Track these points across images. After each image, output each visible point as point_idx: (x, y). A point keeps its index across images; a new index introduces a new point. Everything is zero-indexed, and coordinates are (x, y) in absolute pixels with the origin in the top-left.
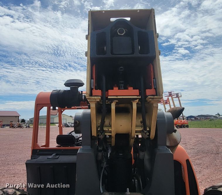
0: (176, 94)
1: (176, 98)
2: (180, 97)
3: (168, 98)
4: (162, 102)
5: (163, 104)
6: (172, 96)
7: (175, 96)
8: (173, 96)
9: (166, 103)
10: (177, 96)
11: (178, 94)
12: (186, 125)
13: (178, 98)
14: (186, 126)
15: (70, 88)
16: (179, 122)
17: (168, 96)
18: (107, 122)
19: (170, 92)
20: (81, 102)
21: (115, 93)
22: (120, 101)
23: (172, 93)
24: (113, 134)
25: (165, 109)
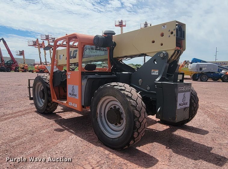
0: (53, 38)
3: (44, 41)
5: (37, 47)
6: (48, 40)
7: (52, 41)
9: (41, 47)
11: (55, 38)
19: (48, 35)
23: (50, 37)
25: (40, 53)
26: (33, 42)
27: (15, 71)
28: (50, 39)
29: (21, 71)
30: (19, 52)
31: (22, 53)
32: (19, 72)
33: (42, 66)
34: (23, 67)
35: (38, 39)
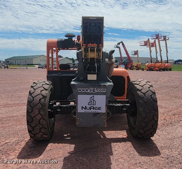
0: (164, 37)
1: (163, 40)
2: (167, 40)
3: (155, 41)
4: (148, 45)
5: (148, 47)
6: (158, 39)
7: (162, 39)
8: (160, 38)
9: (152, 46)
10: (164, 39)
11: (166, 36)
12: (169, 68)
13: (166, 41)
14: (169, 70)
15: (68, 38)
16: (163, 65)
17: (155, 39)
18: (87, 54)
19: (158, 34)
20: (74, 46)
21: (90, 45)
22: (91, 48)
23: (159, 35)
24: (89, 58)
25: (151, 52)
26: (144, 42)
27: (130, 69)
28: (159, 37)
29: (135, 69)
30: (133, 52)
31: (136, 53)
32: (133, 70)
33: (151, 65)
34: (136, 65)
35: (149, 39)
